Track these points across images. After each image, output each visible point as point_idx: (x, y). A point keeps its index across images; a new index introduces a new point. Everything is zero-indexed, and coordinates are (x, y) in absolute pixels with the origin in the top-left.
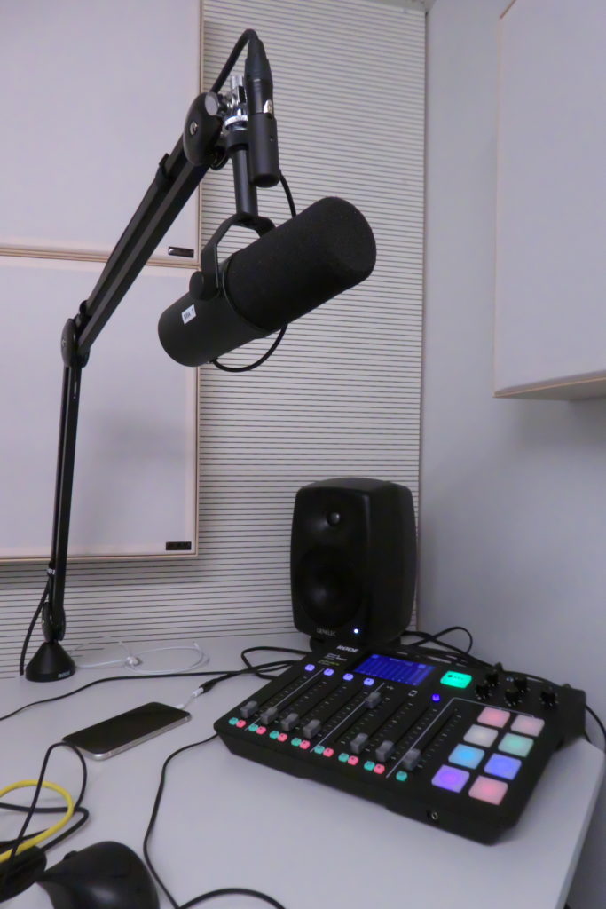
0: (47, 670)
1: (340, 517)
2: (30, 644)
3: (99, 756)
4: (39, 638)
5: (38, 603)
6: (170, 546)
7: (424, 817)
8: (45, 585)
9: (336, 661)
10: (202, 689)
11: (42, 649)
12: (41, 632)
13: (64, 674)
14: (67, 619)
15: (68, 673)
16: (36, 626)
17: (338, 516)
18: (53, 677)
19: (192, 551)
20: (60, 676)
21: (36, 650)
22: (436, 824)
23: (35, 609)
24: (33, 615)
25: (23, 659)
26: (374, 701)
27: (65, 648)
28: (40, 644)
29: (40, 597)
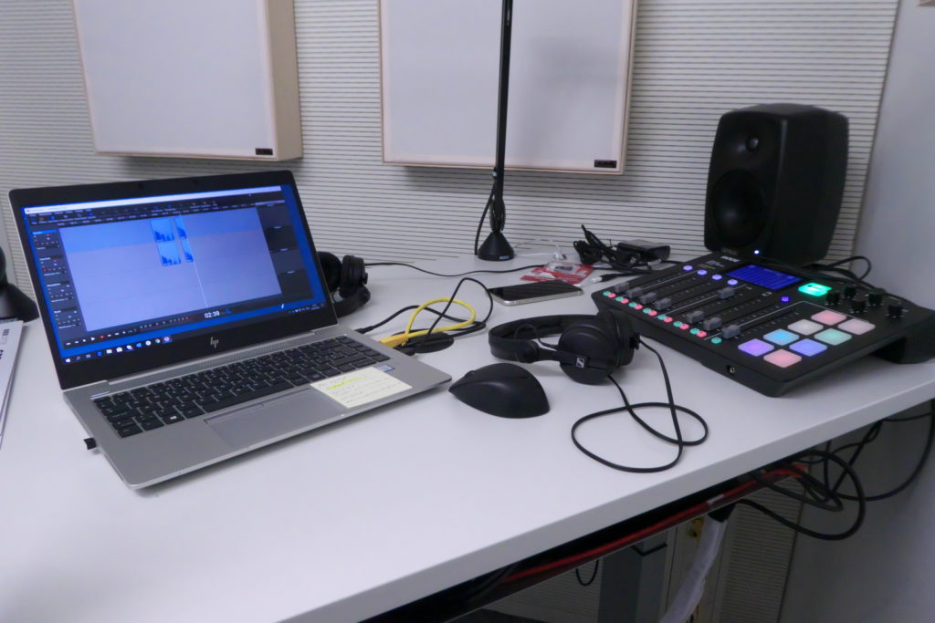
0: (492, 253)
1: (759, 143)
2: (481, 234)
3: (507, 302)
4: (487, 230)
5: (486, 201)
6: (599, 164)
7: (725, 370)
8: (491, 187)
9: (714, 266)
10: (601, 279)
11: (490, 238)
12: (489, 225)
13: (505, 257)
14: (507, 212)
15: (507, 257)
16: (485, 220)
17: (756, 142)
18: (496, 259)
19: (617, 169)
20: (501, 258)
21: (485, 239)
22: (732, 376)
23: (484, 206)
24: (483, 210)
25: (477, 241)
26: (726, 294)
27: (505, 235)
28: (488, 234)
29: (488, 197)
